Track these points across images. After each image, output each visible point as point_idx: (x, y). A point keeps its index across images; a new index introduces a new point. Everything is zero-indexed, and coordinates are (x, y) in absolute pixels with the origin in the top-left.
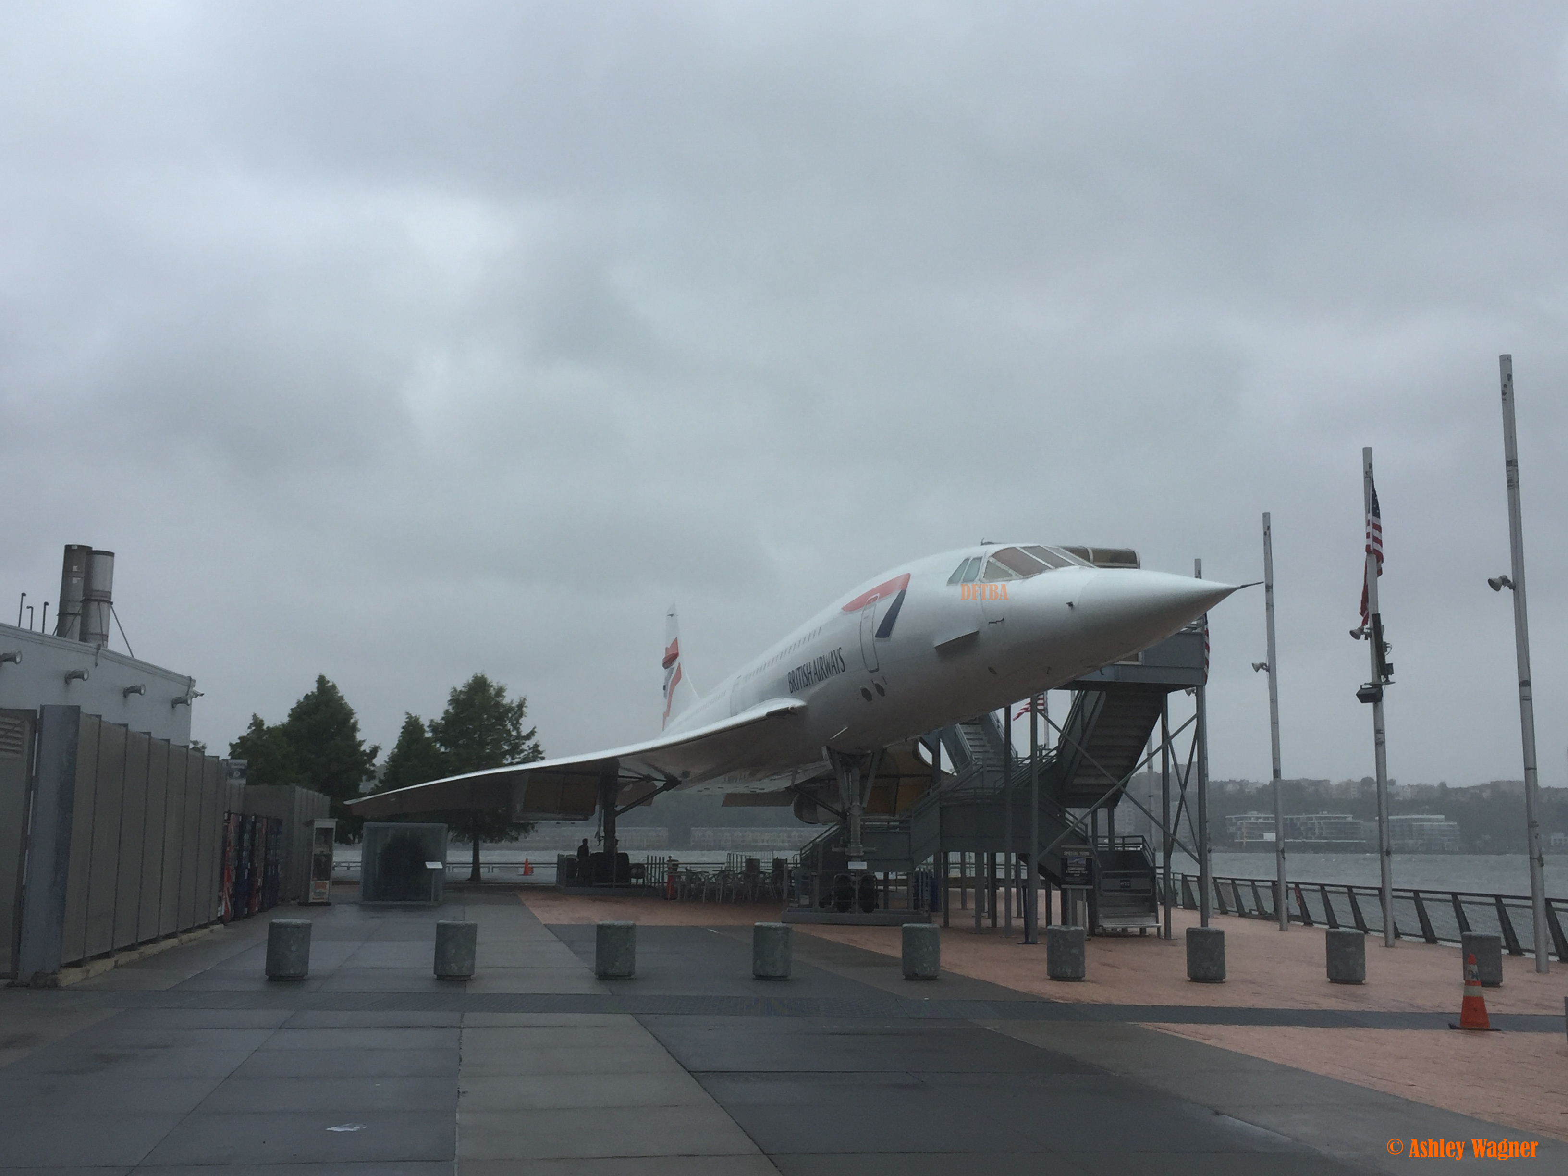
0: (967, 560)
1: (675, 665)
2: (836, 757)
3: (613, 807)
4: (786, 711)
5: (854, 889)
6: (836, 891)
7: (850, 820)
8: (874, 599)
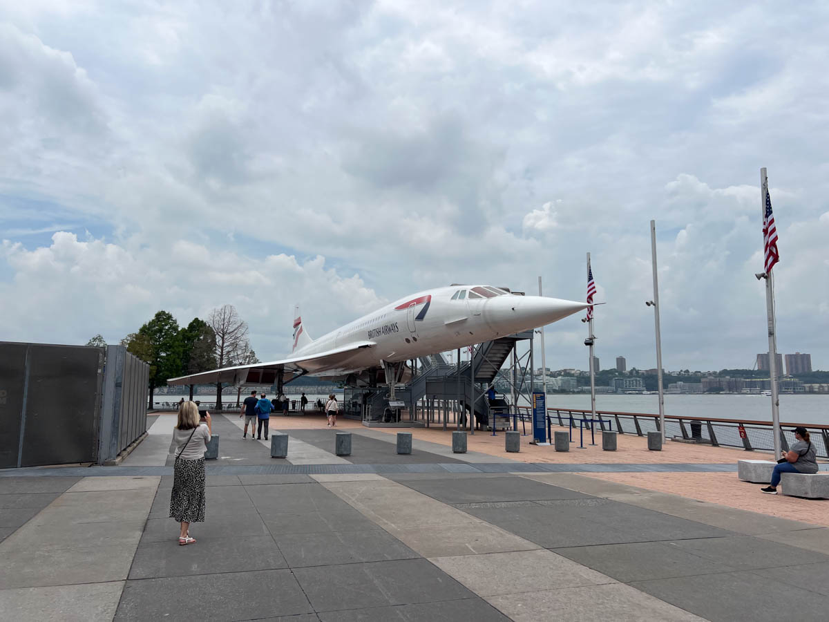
0: (458, 292)
1: (300, 325)
2: (386, 363)
3: (282, 381)
4: (367, 346)
5: (392, 414)
6: (385, 415)
7: (391, 388)
8: (413, 305)
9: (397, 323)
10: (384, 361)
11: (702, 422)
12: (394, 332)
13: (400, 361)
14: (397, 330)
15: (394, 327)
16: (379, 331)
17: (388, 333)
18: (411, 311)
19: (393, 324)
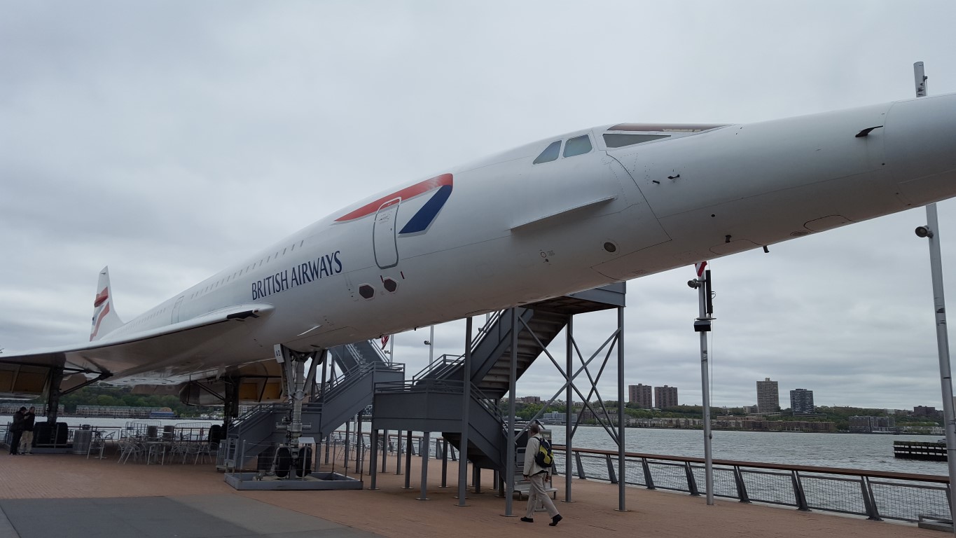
0: (556, 142)
1: (105, 304)
2: (288, 354)
3: (58, 389)
4: (249, 314)
5: (292, 459)
6: (277, 461)
7: (293, 403)
8: (393, 203)
9: (338, 252)
10: (282, 346)
12: (328, 275)
13: (318, 349)
14: (338, 270)
15: (330, 263)
16: (284, 278)
17: (310, 281)
18: (386, 218)
19: (327, 256)
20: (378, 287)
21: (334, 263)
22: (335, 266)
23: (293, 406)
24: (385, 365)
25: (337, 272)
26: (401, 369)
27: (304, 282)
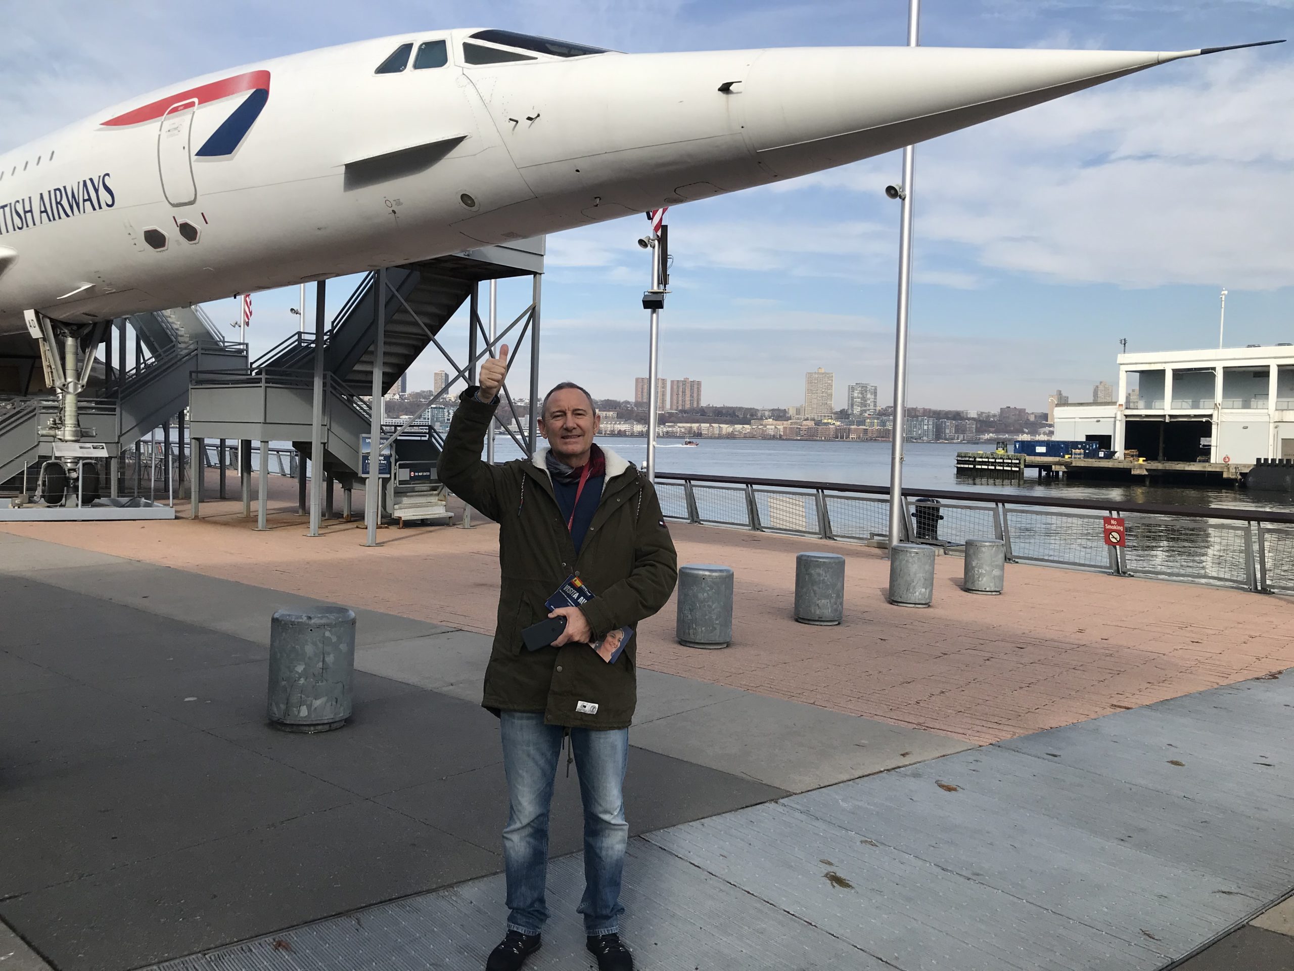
0: (406, 47)
2: (48, 324)
5: (69, 478)
6: (44, 482)
7: (64, 397)
8: (187, 106)
9: (108, 175)
10: (37, 313)
11: (943, 501)
12: (94, 209)
13: (97, 320)
14: (110, 203)
15: (96, 191)
16: (28, 208)
17: (68, 216)
18: (176, 129)
19: (91, 180)
20: (171, 233)
21: (102, 190)
22: (104, 196)
23: (64, 403)
24: (218, 345)
25: (108, 205)
26: (242, 351)
27: (60, 218)
